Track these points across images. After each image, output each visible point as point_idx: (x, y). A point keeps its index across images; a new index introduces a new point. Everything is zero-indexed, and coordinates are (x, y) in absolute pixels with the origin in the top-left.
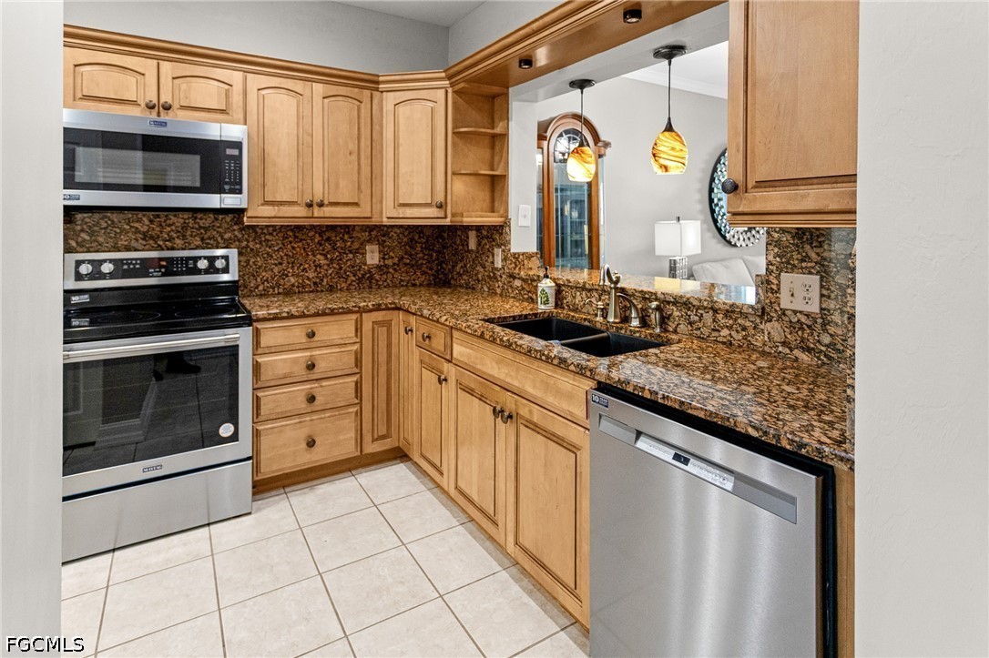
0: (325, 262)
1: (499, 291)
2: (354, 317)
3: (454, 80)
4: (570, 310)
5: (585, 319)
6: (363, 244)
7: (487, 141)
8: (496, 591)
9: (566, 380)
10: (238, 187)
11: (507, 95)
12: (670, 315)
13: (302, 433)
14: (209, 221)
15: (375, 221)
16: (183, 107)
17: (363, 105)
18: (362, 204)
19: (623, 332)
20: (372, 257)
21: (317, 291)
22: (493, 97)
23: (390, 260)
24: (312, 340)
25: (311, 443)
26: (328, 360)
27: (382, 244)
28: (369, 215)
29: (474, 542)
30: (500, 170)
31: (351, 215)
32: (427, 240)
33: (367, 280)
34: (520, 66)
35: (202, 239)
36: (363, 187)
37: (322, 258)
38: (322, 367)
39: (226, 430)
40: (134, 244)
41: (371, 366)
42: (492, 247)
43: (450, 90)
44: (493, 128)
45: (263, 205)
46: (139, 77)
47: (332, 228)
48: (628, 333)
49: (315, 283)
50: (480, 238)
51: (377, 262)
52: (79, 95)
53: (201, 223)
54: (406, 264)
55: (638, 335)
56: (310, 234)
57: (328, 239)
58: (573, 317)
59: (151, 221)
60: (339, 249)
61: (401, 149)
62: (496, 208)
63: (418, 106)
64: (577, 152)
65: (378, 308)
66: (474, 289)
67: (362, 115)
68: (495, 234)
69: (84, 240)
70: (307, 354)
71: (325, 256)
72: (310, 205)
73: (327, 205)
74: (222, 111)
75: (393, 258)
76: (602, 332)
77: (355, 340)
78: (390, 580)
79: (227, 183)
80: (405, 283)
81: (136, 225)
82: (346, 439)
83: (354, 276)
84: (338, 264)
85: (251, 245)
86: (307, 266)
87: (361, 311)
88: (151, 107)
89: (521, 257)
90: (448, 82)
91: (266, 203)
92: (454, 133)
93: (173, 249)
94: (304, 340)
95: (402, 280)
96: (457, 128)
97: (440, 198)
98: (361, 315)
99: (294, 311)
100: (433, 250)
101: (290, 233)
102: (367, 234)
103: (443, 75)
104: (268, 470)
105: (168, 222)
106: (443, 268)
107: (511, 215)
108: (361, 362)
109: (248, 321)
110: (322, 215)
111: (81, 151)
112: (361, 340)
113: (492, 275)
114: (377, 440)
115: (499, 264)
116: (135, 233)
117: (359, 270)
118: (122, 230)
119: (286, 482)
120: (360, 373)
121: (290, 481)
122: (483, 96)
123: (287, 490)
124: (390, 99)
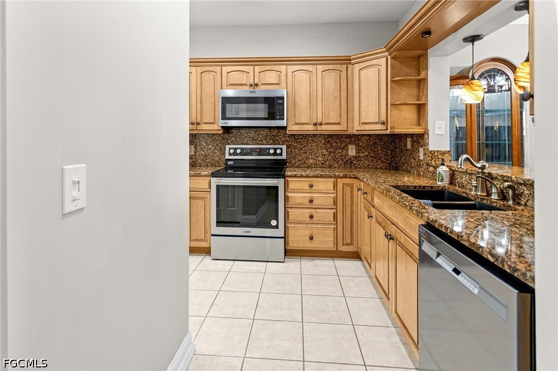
0: (327, 153)
1: (422, 174)
2: (333, 180)
3: (390, 51)
4: (459, 187)
5: (464, 192)
6: (347, 145)
7: (414, 83)
8: (384, 335)
9: (413, 219)
10: (282, 117)
11: (426, 55)
12: (522, 193)
13: (308, 233)
14: (276, 132)
15: (350, 132)
16: (263, 84)
17: (342, 73)
18: (342, 124)
19: (485, 201)
20: (352, 151)
21: (323, 167)
22: (419, 57)
23: (362, 154)
24: (312, 188)
25: (311, 238)
26: (319, 199)
27: (357, 145)
28: (346, 129)
29: (384, 309)
30: (423, 100)
31: (336, 129)
32: (385, 144)
33: (350, 163)
34: (423, 36)
35: (273, 141)
36: (342, 115)
37: (325, 151)
38: (316, 202)
39: (274, 223)
40: (249, 142)
41: (342, 206)
42: (418, 147)
43: (389, 57)
44: (419, 75)
45: (294, 125)
46: (248, 74)
47: (331, 136)
48: (489, 203)
49: (322, 163)
50: (413, 142)
51: (355, 155)
52: (228, 84)
53: (273, 133)
54: (371, 156)
55: (495, 204)
56: (320, 139)
57: (328, 142)
58: (457, 190)
59: (255, 133)
60: (334, 147)
61: (362, 93)
62: (421, 124)
63: (371, 70)
64: (468, 84)
65: (345, 177)
66: (410, 172)
67: (342, 78)
68: (419, 139)
69: (233, 140)
70: (310, 195)
71: (327, 150)
72: (315, 125)
73: (324, 124)
74: (278, 84)
75: (363, 152)
76: (472, 201)
77: (333, 191)
78: (331, 309)
79: (278, 115)
80: (371, 167)
81: (250, 134)
82: (328, 240)
83: (342, 161)
84: (334, 154)
85: (293, 143)
86: (318, 155)
87: (337, 177)
88: (251, 86)
89: (436, 153)
90: (387, 53)
91: (296, 124)
92: (391, 81)
93: (262, 144)
94: (308, 188)
95: (369, 165)
96: (393, 78)
97: (383, 119)
98: (337, 180)
99: (303, 174)
100: (388, 149)
101: (310, 138)
102: (349, 139)
103: (384, 49)
104: (292, 245)
105: (261, 133)
106: (395, 160)
107: (430, 127)
108: (337, 203)
109: (284, 177)
110: (321, 129)
111: (228, 106)
112: (337, 192)
113: (418, 164)
114: (345, 245)
115: (422, 157)
116: (249, 138)
117: (345, 158)
118: (245, 136)
119: (302, 254)
120: (336, 208)
121: (304, 254)
122: (412, 57)
123: (302, 258)
124: (357, 67)
